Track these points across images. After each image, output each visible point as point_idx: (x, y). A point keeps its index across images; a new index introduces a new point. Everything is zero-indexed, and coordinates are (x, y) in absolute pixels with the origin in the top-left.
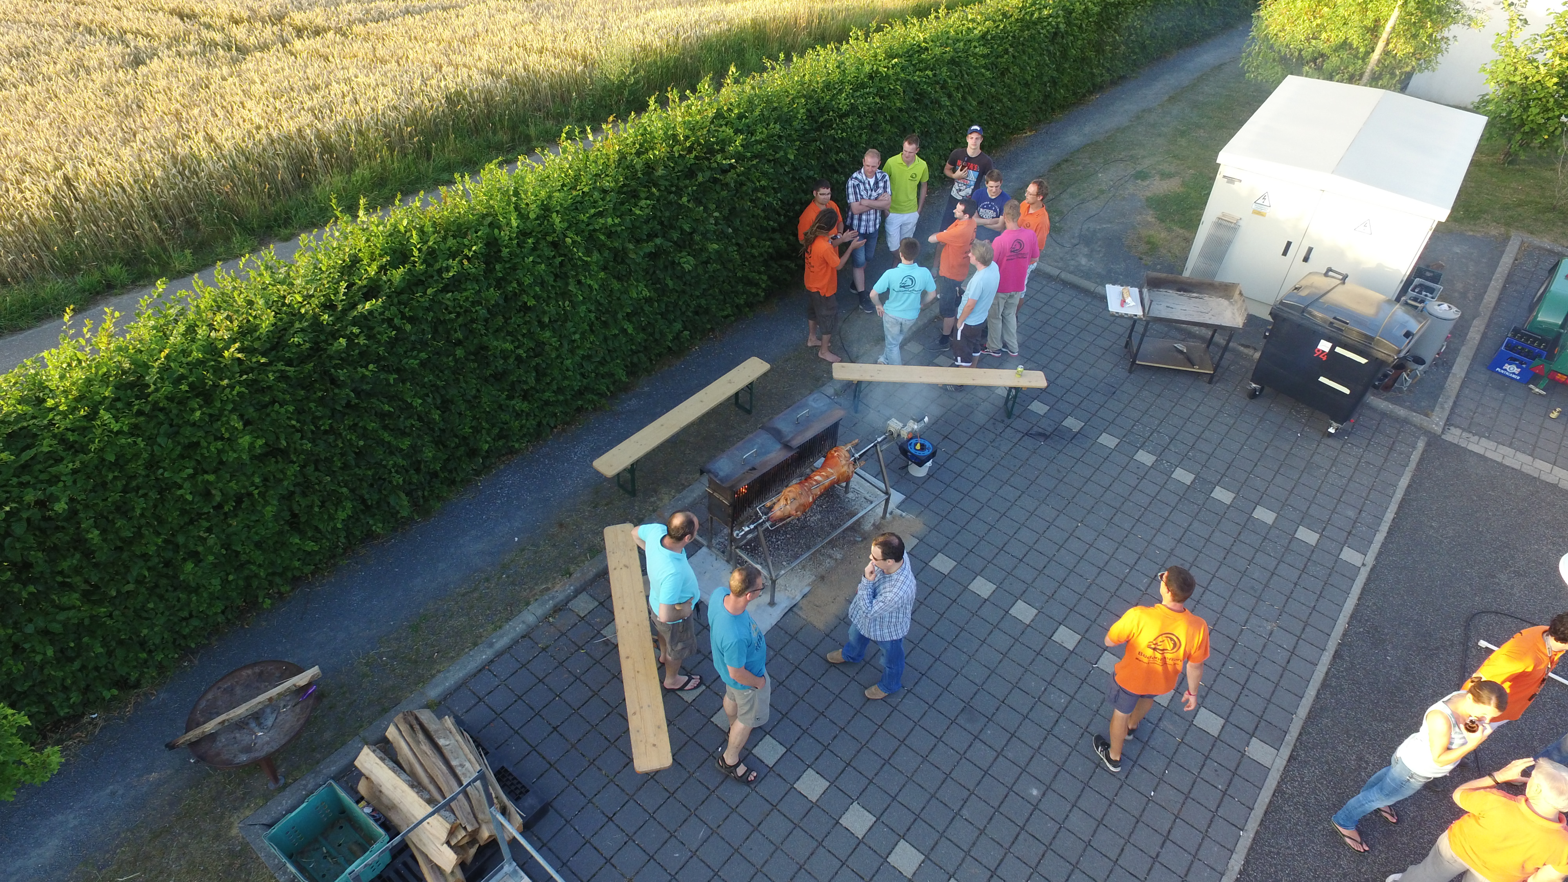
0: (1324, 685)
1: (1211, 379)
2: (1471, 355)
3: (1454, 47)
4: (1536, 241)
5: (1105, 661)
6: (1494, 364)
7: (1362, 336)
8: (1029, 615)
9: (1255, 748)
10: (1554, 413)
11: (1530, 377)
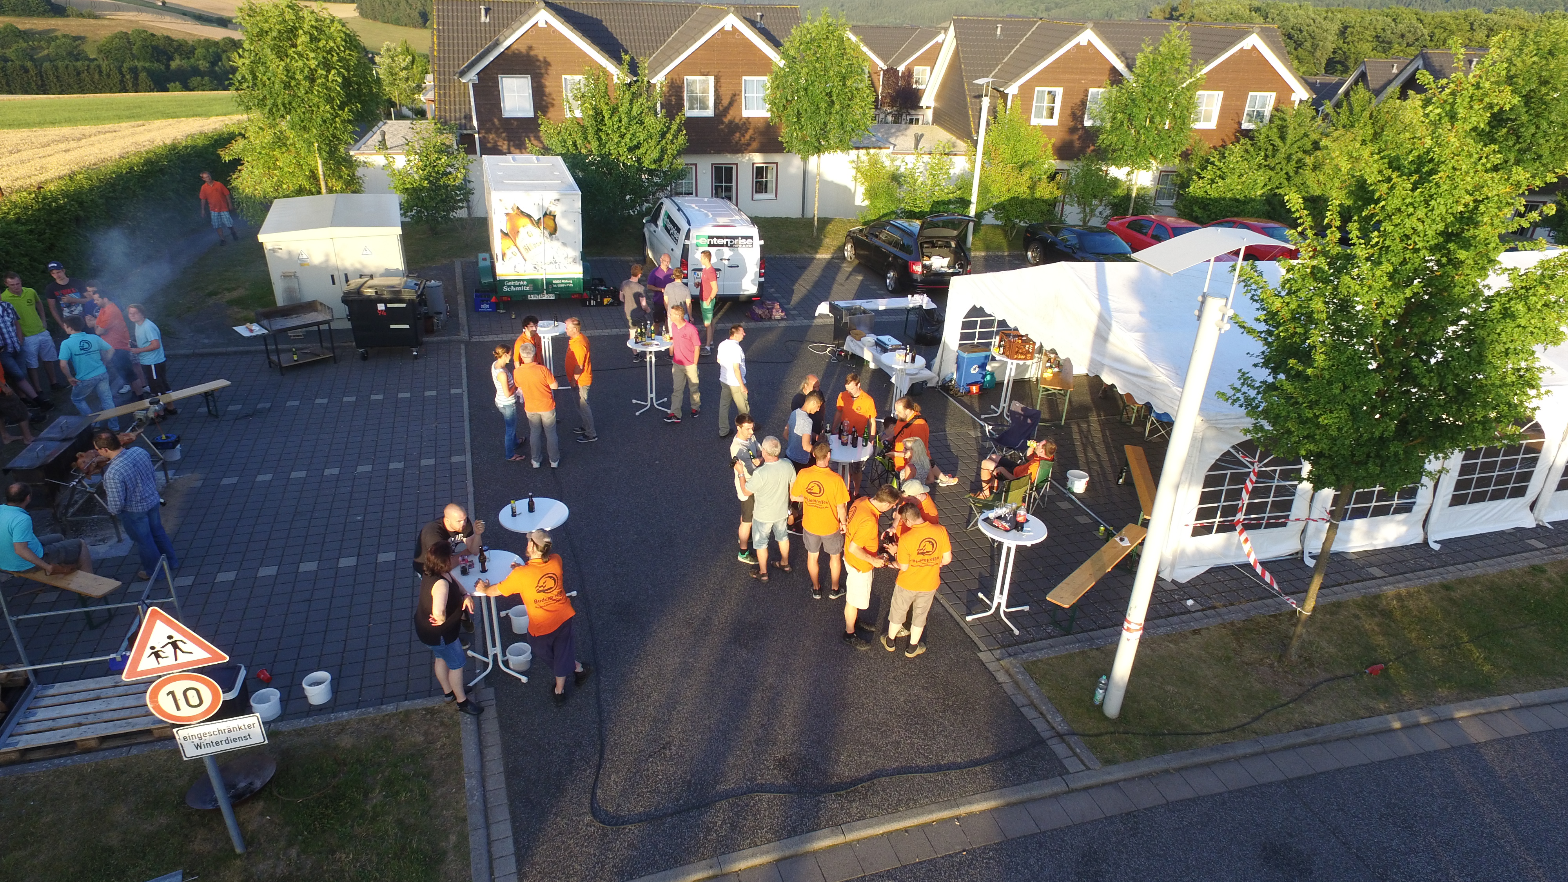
0: (471, 430)
1: (334, 359)
2: (464, 308)
3: (367, 179)
4: (467, 259)
5: (360, 469)
6: (477, 308)
7: (393, 292)
8: (303, 474)
9: (454, 459)
10: (513, 317)
11: (495, 306)
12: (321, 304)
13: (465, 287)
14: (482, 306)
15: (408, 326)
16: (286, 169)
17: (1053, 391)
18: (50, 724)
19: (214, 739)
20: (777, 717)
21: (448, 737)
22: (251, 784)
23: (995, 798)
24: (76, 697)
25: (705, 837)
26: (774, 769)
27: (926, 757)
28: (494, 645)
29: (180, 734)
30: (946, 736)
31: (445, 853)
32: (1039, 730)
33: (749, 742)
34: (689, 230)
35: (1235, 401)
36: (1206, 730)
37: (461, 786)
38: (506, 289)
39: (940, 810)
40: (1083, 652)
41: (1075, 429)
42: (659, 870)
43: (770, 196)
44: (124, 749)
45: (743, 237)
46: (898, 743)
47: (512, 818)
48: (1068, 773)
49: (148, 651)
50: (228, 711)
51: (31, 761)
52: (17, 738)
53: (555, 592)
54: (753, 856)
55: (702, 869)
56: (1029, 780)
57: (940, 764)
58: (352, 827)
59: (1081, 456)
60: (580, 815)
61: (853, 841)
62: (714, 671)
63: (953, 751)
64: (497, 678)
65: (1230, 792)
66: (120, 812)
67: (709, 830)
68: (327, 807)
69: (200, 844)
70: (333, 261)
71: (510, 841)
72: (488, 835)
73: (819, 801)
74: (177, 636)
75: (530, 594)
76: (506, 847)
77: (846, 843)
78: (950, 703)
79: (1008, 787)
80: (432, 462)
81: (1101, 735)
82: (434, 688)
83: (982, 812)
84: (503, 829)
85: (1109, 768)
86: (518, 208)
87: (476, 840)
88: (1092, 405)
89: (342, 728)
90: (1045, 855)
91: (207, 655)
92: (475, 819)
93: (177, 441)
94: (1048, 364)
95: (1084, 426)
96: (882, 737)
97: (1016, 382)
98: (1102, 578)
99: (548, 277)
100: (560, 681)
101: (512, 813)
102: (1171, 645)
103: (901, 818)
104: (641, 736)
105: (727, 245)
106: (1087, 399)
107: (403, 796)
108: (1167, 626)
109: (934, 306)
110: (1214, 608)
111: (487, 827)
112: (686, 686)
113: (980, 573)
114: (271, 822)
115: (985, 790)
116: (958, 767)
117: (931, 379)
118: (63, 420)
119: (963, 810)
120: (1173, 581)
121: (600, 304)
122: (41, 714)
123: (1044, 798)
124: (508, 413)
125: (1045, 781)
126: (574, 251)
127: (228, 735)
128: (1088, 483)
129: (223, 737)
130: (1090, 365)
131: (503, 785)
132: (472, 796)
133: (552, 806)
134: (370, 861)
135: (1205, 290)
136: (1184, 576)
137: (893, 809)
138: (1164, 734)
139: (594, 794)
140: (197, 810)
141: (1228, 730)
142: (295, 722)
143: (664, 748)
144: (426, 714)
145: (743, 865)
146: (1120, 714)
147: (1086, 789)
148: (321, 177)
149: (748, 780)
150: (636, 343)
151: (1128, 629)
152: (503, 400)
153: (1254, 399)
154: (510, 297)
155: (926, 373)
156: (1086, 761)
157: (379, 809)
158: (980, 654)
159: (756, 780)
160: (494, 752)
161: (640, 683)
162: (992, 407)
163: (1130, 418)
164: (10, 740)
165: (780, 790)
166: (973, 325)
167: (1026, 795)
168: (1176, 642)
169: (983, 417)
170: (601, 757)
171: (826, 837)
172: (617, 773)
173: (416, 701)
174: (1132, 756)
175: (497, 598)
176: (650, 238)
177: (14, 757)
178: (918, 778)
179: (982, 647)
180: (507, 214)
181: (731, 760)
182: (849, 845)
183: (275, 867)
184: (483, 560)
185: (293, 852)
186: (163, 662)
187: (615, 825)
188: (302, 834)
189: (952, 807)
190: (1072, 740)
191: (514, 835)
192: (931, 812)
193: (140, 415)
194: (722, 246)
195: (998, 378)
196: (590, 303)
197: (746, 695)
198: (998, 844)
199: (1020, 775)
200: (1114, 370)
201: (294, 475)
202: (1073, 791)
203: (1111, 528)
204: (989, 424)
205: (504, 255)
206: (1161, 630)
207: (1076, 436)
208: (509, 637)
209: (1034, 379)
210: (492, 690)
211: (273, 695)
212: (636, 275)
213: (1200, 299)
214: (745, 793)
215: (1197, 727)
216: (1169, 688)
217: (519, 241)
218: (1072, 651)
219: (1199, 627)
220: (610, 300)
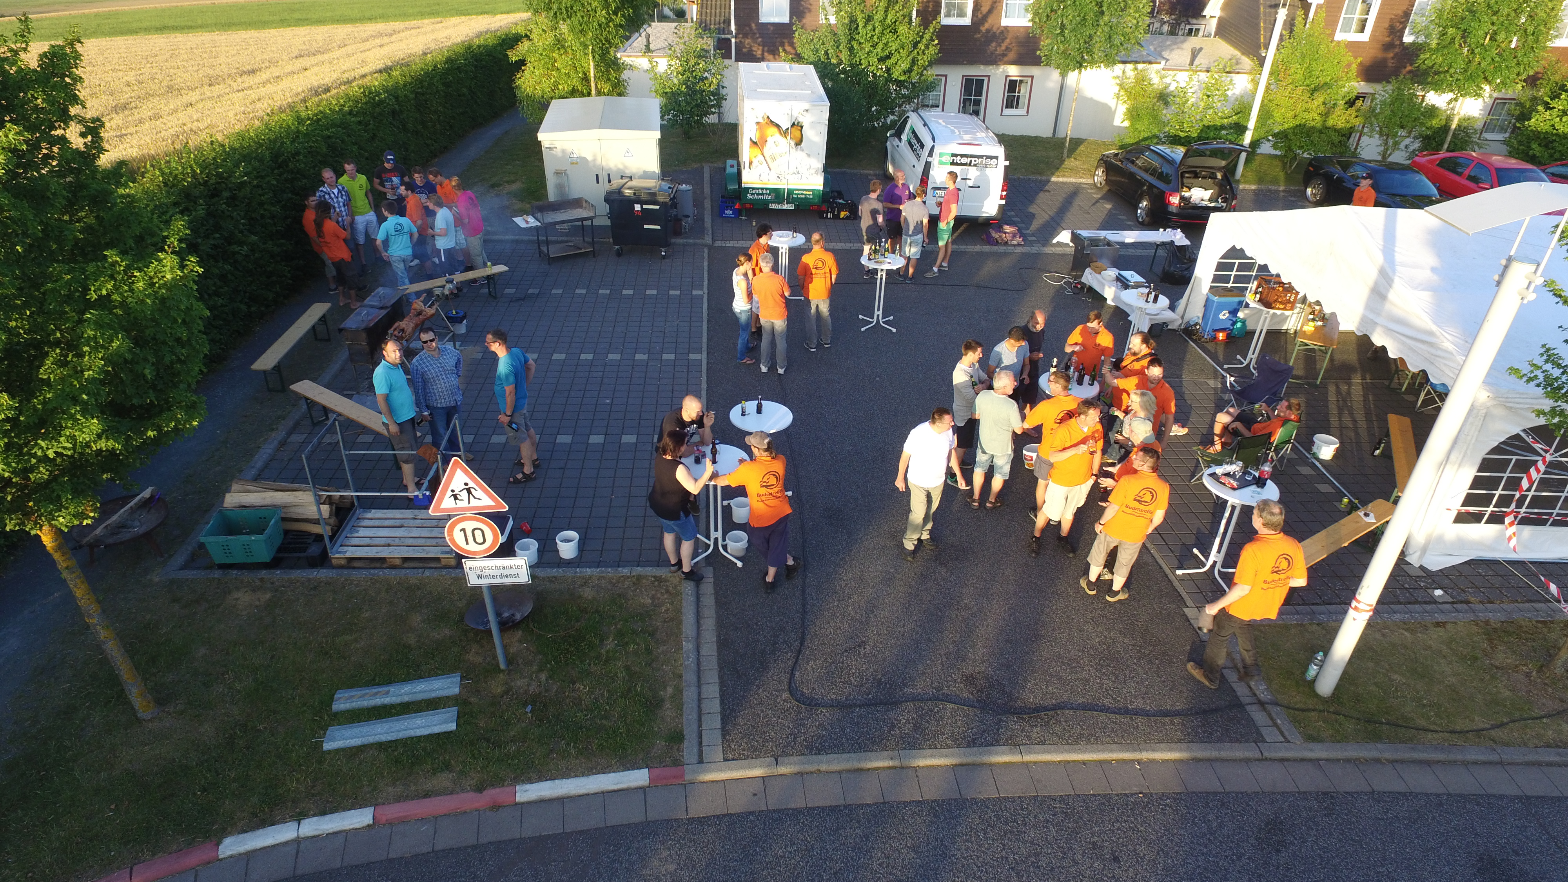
0: (708, 330)
1: (594, 254)
2: (710, 212)
3: (631, 82)
4: (716, 165)
5: (611, 357)
6: (722, 212)
7: (650, 194)
8: (563, 356)
9: (692, 356)
10: (754, 224)
11: (738, 213)
12: (586, 201)
13: (712, 191)
14: (726, 212)
15: (658, 227)
16: (563, 70)
17: (1312, 346)
18: (368, 541)
19: (492, 573)
20: (969, 636)
21: (672, 603)
22: (513, 615)
23: (1181, 750)
24: (386, 523)
25: (889, 732)
26: (961, 683)
27: (1114, 699)
28: (716, 530)
29: (467, 564)
30: (1137, 683)
31: (663, 701)
32: (1238, 694)
33: (939, 654)
34: (933, 147)
35: (1530, 380)
36: (1432, 727)
37: (679, 648)
38: (749, 196)
39: (1121, 750)
40: (1302, 625)
41: (1332, 389)
42: (844, 752)
43: (1021, 111)
44: (420, 571)
45: (988, 157)
46: (1087, 680)
47: (721, 683)
48: (1264, 741)
49: (449, 493)
50: (506, 550)
51: (354, 568)
52: (346, 548)
53: (776, 489)
54: (931, 756)
55: (883, 759)
56: (1219, 740)
57: (1127, 708)
58: (589, 665)
59: (1334, 420)
60: (780, 691)
61: (1030, 762)
62: (913, 583)
63: (1143, 698)
64: (716, 559)
65: (1449, 795)
66: (416, 619)
67: (893, 726)
68: (570, 645)
69: (474, 656)
70: (599, 161)
71: (718, 701)
72: (699, 694)
73: (1001, 720)
74: (471, 484)
75: (754, 488)
76: (713, 706)
77: (1023, 763)
78: (1147, 652)
79: (1197, 742)
80: (672, 357)
81: (1308, 710)
82: (661, 560)
83: (1165, 762)
84: (712, 690)
85: (1311, 745)
86: (768, 117)
87: (689, 695)
88: (1357, 365)
89: (586, 582)
90: (1226, 814)
91: (493, 503)
92: (690, 677)
93: (464, 317)
94: (1311, 317)
95: (1344, 388)
96: (1072, 673)
97: (1269, 332)
98: (1337, 552)
99: (790, 187)
100: (772, 571)
101: (721, 677)
102: (1406, 633)
103: (1080, 751)
104: (839, 631)
105: (970, 165)
106: (1352, 358)
107: (631, 648)
108: (1406, 613)
109: (1187, 242)
110: (1467, 602)
111: (699, 686)
112: (885, 593)
113: (1198, 529)
114: (527, 649)
115: (1170, 741)
116: (1147, 714)
117: (1173, 321)
118: (381, 290)
119: (1145, 756)
120: (1421, 567)
121: (838, 216)
122: (362, 532)
123: (1234, 760)
124: (743, 318)
125: (1237, 745)
126: (818, 162)
127: (502, 571)
128: (1337, 450)
129: (498, 572)
130: (1360, 323)
131: (715, 653)
132: (688, 658)
133: (756, 679)
134: (602, 695)
135: (1512, 253)
136: (1436, 562)
137: (1074, 741)
138: (1382, 723)
139: (792, 675)
140: (472, 629)
141: (1460, 732)
142: (549, 570)
143: (860, 646)
144: (655, 581)
145: (922, 762)
146: (1333, 694)
147: (1282, 760)
148: (592, 79)
149: (935, 688)
150: (870, 259)
151: (1356, 609)
152: (740, 304)
153: (1556, 379)
154: (753, 204)
155: (1169, 315)
156: (1286, 734)
157: (611, 654)
158: (1185, 609)
159: (942, 690)
160: (709, 623)
161: (843, 584)
162: (1238, 357)
163: (1401, 385)
164: (341, 549)
165: (965, 703)
166: (1230, 267)
167: (1214, 754)
168: (1413, 632)
169: (1226, 366)
170: (802, 644)
171: (1003, 753)
172: (815, 661)
173: (647, 569)
174: (1340, 738)
175: (724, 488)
176: (892, 152)
177: (343, 562)
178: (1103, 717)
179: (1189, 602)
180: (758, 123)
181: (920, 668)
182: (1026, 764)
183: (529, 685)
184: (714, 453)
185: (543, 676)
186: (460, 504)
187: (809, 705)
188: (550, 663)
189: (1134, 750)
190: (1274, 710)
191: (721, 697)
192: (1112, 751)
193: (438, 291)
194: (965, 165)
195: (1250, 326)
196: (827, 215)
197: (941, 611)
198: (1177, 794)
199: (1211, 734)
200: (1389, 331)
201: (556, 356)
202: (1266, 759)
203: (1356, 501)
204: (1231, 376)
205: (750, 163)
206: (1397, 617)
207: (1332, 398)
208: (730, 525)
209: (1292, 332)
210: (711, 568)
211: (533, 544)
212: (874, 191)
213: (1504, 262)
214: (930, 700)
215: (1422, 723)
216: (1396, 677)
217: (767, 150)
218: (1289, 623)
219: (1444, 620)
220: (847, 213)
